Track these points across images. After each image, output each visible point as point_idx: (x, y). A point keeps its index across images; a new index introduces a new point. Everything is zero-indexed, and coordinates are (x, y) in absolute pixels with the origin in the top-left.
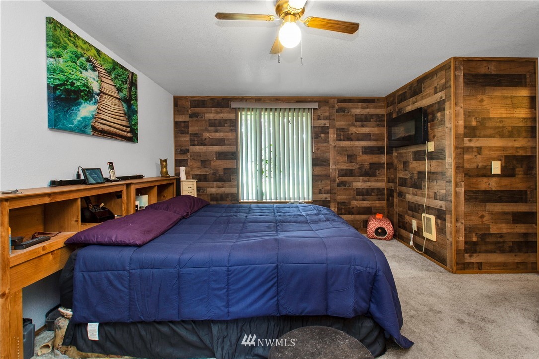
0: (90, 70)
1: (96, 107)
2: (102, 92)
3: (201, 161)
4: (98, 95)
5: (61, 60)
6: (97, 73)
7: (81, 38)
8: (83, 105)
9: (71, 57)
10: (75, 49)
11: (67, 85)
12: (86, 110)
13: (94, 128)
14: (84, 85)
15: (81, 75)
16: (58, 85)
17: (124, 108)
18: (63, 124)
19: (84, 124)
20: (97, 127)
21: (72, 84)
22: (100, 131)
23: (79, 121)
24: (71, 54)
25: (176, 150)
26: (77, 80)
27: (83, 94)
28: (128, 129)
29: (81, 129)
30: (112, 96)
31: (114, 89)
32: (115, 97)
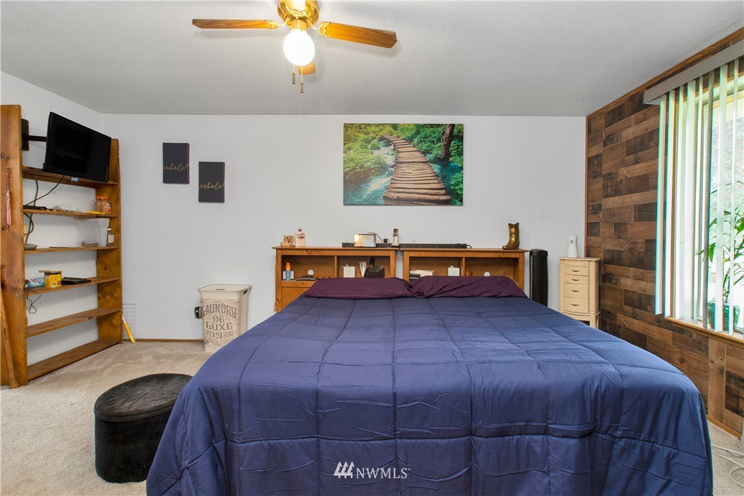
0: (383, 148)
1: (390, 178)
2: (397, 163)
3: (615, 224)
4: (393, 166)
5: (351, 151)
6: (392, 147)
7: (372, 125)
8: (374, 180)
9: (361, 145)
10: (366, 137)
11: (356, 169)
12: (378, 184)
13: (386, 198)
14: (376, 163)
15: (371, 156)
16: (348, 171)
17: (435, 170)
18: (352, 200)
19: (374, 197)
20: (390, 197)
21: (362, 167)
22: (394, 200)
23: (369, 195)
24: (361, 143)
25: (588, 207)
26: (366, 162)
27: (373, 171)
28: (443, 191)
29: (371, 202)
30: (414, 162)
31: (418, 154)
32: (419, 162)
